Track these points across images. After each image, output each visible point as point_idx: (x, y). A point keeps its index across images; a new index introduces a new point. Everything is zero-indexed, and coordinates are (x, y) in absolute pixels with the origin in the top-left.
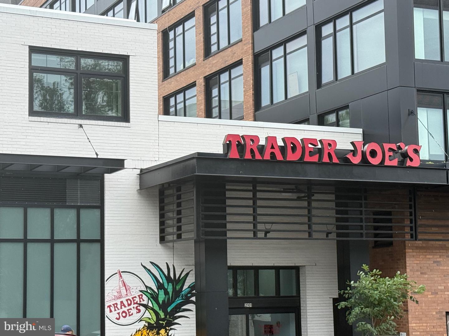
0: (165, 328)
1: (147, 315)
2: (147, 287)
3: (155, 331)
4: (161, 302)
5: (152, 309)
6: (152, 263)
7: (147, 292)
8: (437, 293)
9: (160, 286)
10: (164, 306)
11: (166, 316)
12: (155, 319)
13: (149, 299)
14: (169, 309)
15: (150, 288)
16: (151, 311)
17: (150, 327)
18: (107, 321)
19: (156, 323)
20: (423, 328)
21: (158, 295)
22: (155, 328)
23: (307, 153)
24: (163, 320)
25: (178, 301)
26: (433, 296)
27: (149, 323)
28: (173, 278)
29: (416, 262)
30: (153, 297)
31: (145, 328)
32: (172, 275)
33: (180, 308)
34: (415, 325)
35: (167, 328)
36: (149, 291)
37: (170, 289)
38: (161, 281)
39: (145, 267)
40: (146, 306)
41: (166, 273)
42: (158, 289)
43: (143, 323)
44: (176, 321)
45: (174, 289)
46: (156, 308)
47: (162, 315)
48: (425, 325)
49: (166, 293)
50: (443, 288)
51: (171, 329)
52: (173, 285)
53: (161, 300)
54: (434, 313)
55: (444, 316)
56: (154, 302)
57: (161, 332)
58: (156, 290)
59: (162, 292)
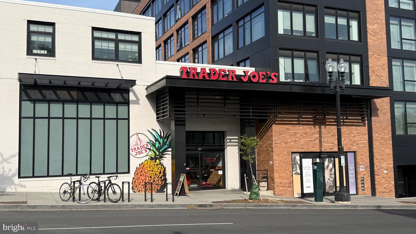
0: (159, 159)
1: (150, 153)
2: (150, 140)
3: (154, 161)
4: (157, 148)
5: (153, 151)
6: (152, 129)
7: (150, 143)
8: (287, 143)
9: (157, 140)
10: (158, 149)
11: (159, 154)
12: (154, 155)
13: (151, 146)
14: (161, 151)
15: (152, 141)
16: (152, 152)
17: (152, 159)
18: (131, 156)
19: (154, 157)
20: (280, 159)
21: (155, 144)
22: (154, 159)
23: (221, 76)
24: (158, 155)
25: (165, 147)
26: (285, 144)
27: (151, 157)
28: (163, 136)
29: (277, 129)
30: (153, 145)
31: (149, 159)
32: (162, 135)
33: (166, 150)
34: (276, 158)
35: (160, 159)
36: (151, 142)
37: (161, 141)
38: (157, 138)
39: (149, 131)
40: (150, 149)
41: (160, 134)
42: (155, 141)
43: (148, 157)
44: (164, 156)
45: (163, 141)
46: (155, 150)
47: (158, 153)
48: (281, 158)
49: (159, 143)
50: (290, 141)
51: (162, 160)
52: (163, 139)
53: (157, 146)
54: (286, 153)
55: (290, 154)
56: (153, 147)
57: (157, 161)
58: (155, 142)
59: (157, 143)
